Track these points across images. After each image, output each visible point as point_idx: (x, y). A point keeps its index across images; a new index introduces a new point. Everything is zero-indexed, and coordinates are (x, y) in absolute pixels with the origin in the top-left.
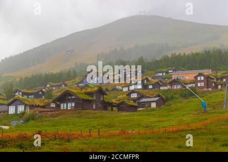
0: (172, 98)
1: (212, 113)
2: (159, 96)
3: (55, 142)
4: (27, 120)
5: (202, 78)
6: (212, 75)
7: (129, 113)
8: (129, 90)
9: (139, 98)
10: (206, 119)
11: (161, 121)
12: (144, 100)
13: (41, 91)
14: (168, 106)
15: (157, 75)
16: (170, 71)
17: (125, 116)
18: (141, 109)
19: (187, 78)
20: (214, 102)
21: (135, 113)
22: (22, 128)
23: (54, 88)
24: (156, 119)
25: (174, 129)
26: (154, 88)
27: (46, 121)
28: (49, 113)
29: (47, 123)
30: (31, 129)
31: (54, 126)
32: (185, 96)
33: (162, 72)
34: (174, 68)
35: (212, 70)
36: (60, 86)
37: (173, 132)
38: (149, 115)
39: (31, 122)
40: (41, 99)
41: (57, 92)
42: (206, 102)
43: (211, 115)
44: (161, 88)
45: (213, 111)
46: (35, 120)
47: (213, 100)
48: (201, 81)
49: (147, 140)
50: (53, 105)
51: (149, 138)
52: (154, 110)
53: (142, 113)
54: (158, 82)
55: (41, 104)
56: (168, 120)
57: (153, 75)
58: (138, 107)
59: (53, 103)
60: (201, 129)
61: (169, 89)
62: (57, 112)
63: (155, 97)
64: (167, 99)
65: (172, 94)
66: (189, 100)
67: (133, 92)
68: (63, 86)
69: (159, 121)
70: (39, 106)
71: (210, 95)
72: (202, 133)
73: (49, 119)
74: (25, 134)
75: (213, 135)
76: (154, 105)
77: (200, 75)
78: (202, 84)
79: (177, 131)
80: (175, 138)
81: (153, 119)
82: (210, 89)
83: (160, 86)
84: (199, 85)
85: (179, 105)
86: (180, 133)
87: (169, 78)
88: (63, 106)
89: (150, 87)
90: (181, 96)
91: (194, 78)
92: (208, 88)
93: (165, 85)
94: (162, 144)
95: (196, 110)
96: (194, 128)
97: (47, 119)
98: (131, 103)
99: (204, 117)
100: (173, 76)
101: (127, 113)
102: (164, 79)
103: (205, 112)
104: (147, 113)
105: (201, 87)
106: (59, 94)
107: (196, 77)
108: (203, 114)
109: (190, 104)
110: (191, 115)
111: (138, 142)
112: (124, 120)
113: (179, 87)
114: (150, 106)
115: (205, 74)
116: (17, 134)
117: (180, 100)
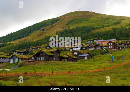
0: (96, 54)
1: (116, 62)
2: (88, 53)
3: (34, 78)
4: (20, 66)
5: (111, 44)
6: (116, 42)
7: (73, 62)
8: (73, 50)
9: (78, 55)
10: (113, 65)
11: (90, 66)
12: (81, 55)
13: (27, 51)
14: (93, 58)
15: (88, 42)
16: (94, 40)
17: (71, 64)
18: (79, 60)
19: (103, 44)
20: (117, 56)
21: (76, 62)
22: (17, 71)
23: (34, 49)
24: (87, 66)
25: (97, 71)
26: (86, 49)
27: (29, 67)
28: (31, 62)
29: (30, 68)
30: (21, 71)
31: (33, 69)
32: (103, 53)
33: (90, 41)
34: (96, 39)
35: (117, 40)
36: (37, 48)
37: (96, 72)
38: (84, 63)
39: (22, 67)
40: (27, 55)
41: (35, 52)
42: (114, 56)
43: (116, 63)
44: (90, 49)
45: (117, 61)
46: (23, 66)
47: (117, 55)
48: (111, 45)
49: (82, 76)
50: (33, 58)
51: (83, 75)
52: (86, 60)
53: (80, 62)
54: (88, 46)
55: (27, 58)
56: (93, 66)
57: (85, 43)
58: (78, 59)
59: (33, 57)
60: (110, 70)
61: (94, 50)
62: (35, 62)
63: (86, 54)
64: (93, 55)
65: (96, 52)
66: (104, 55)
67: (75, 51)
68: (38, 48)
69: (89, 67)
70: (26, 59)
71: (115, 53)
72: (111, 72)
73: (31, 65)
74: (18, 74)
75: (117, 73)
76: (86, 58)
77: (110, 42)
78: (111, 47)
79: (98, 72)
80: (97, 75)
81: (85, 65)
82: (115, 50)
83: (89, 48)
84: (110, 47)
85: (99, 58)
86: (100, 72)
87: (94, 44)
88: (38, 59)
89: (84, 48)
90: (100, 53)
91: (107, 43)
92: (114, 49)
93: (92, 47)
94: (90, 79)
95: (108, 61)
96: (107, 70)
97: (30, 66)
98: (74, 57)
99: (112, 64)
100: (96, 43)
101: (72, 62)
102: (92, 44)
103: (113, 61)
104: (82, 62)
105: (111, 49)
106: (36, 52)
107: (108, 43)
108: (112, 63)
109: (105, 57)
110: (105, 63)
111: (77, 78)
112: (71, 66)
113: (99, 49)
114: (84, 59)
115: (113, 42)
116: (14, 74)
117: (99, 55)
